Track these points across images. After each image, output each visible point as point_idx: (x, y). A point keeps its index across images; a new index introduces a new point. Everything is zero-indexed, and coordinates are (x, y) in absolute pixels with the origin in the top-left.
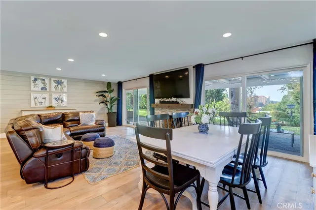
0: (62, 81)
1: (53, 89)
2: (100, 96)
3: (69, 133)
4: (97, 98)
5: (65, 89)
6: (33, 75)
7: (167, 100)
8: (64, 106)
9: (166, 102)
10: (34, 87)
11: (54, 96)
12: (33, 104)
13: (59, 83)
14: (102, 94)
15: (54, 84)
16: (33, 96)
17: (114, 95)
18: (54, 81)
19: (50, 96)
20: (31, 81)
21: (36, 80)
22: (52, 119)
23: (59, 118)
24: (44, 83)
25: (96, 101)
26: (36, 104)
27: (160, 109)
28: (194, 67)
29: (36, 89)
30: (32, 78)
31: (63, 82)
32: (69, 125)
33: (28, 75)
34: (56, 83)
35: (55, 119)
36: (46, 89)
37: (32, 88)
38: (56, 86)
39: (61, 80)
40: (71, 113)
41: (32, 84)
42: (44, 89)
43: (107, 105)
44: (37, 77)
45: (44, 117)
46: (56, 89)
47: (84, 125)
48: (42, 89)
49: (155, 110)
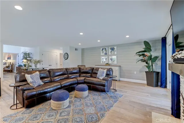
1: (110, 54)
5: (116, 53)
6: (101, 47)
8: (115, 63)
11: (110, 57)
12: (102, 62)
13: (113, 49)
14: (142, 54)
15: (110, 50)
16: (102, 58)
18: (110, 48)
19: (108, 57)
24: (106, 51)
29: (103, 54)
30: (101, 49)
31: (114, 49)
37: (101, 54)
39: (114, 47)
41: (101, 52)
44: (103, 48)
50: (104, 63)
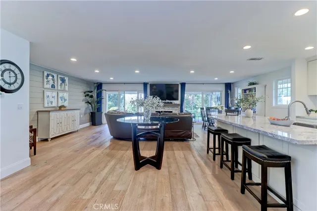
0: (65, 79)
11: (60, 95)
18: (60, 78)
20: (45, 77)
21: (48, 75)
24: (53, 80)
26: (48, 103)
28: (180, 84)
33: (42, 70)
34: (61, 81)
37: (45, 85)
38: (61, 84)
41: (45, 80)
42: (53, 86)
43: (91, 105)
44: (49, 73)
46: (61, 87)
50: (50, 106)
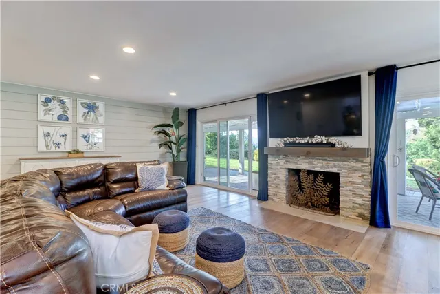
0: (97, 105)
1: (80, 120)
2: (160, 132)
3: (122, 210)
4: (156, 137)
5: (101, 120)
6: (43, 91)
7: (303, 141)
8: (98, 150)
9: (300, 144)
10: (45, 114)
11: (81, 132)
12: (42, 147)
13: (91, 108)
14: (162, 129)
15: (81, 110)
16: (42, 130)
17: (183, 131)
18: (82, 103)
19: (75, 131)
20: (40, 103)
21: (48, 101)
22: (84, 179)
23: (97, 175)
24: (64, 108)
25: (152, 141)
26: (47, 146)
27: (281, 157)
28: (370, 74)
29: (48, 117)
30: (42, 98)
31: (98, 107)
32: (118, 191)
33: (34, 92)
34: (86, 108)
35: (90, 178)
36: (67, 119)
37: (41, 116)
38: (85, 113)
39: (95, 103)
40: (120, 164)
41: (41, 108)
42: (63, 118)
43: (171, 149)
44: (50, 96)
45: (68, 174)
46: (85, 119)
47: (148, 190)
48: (60, 118)
49: (269, 159)
50: (53, 149)
